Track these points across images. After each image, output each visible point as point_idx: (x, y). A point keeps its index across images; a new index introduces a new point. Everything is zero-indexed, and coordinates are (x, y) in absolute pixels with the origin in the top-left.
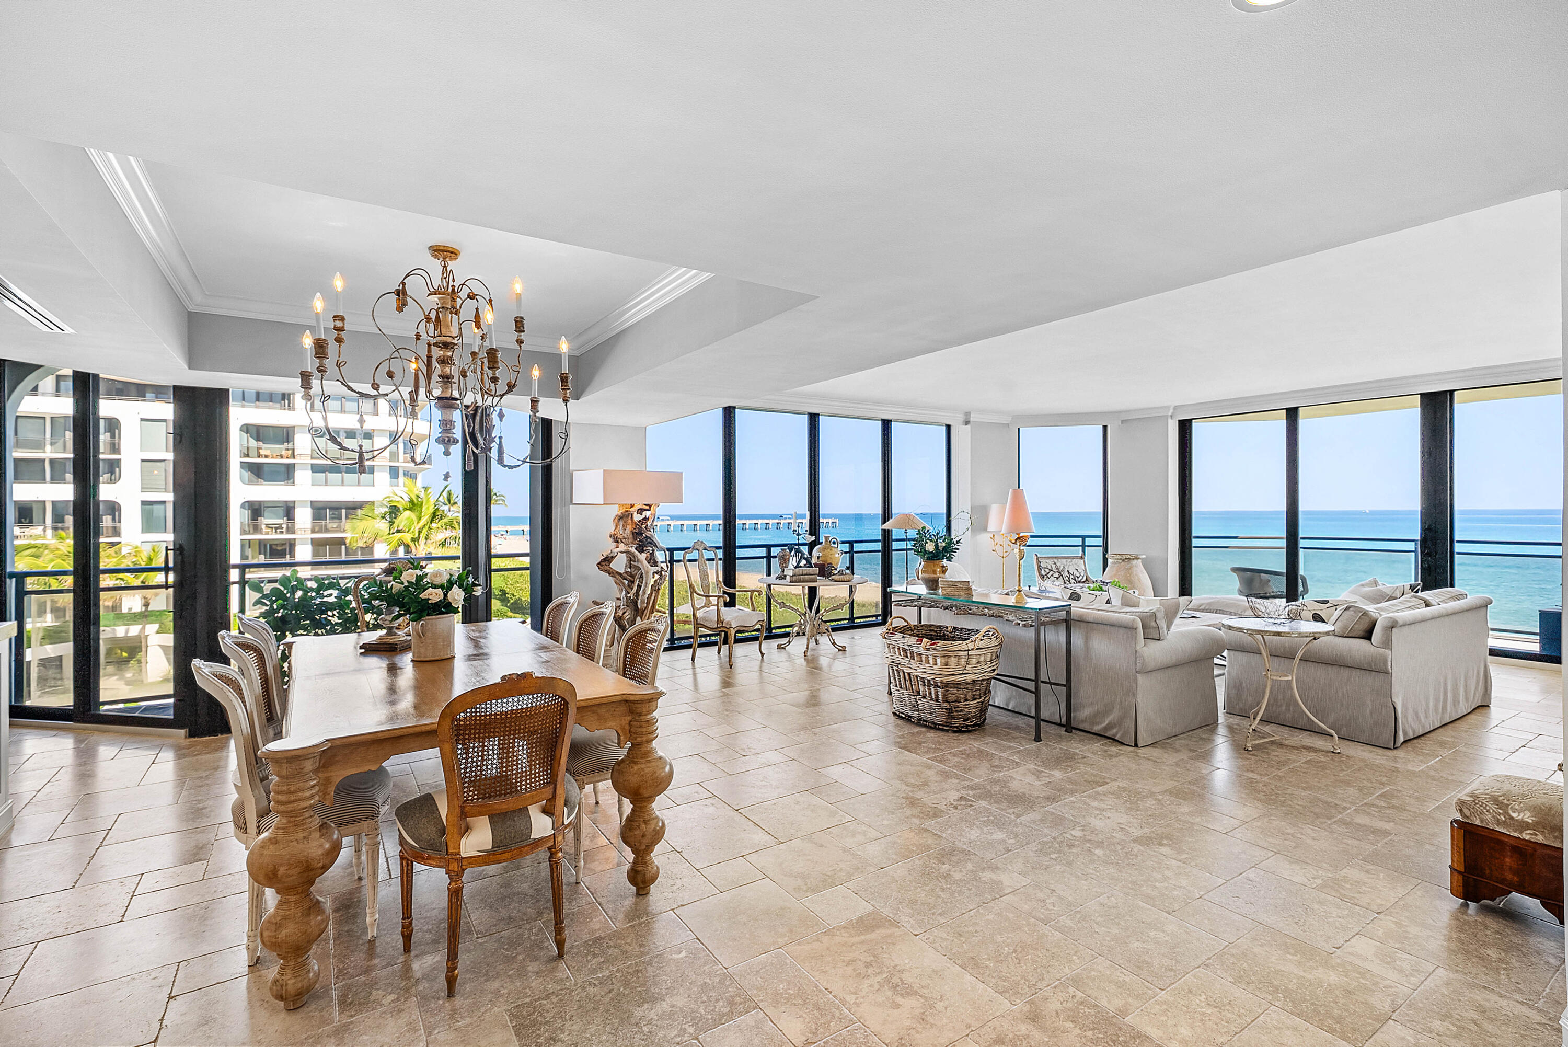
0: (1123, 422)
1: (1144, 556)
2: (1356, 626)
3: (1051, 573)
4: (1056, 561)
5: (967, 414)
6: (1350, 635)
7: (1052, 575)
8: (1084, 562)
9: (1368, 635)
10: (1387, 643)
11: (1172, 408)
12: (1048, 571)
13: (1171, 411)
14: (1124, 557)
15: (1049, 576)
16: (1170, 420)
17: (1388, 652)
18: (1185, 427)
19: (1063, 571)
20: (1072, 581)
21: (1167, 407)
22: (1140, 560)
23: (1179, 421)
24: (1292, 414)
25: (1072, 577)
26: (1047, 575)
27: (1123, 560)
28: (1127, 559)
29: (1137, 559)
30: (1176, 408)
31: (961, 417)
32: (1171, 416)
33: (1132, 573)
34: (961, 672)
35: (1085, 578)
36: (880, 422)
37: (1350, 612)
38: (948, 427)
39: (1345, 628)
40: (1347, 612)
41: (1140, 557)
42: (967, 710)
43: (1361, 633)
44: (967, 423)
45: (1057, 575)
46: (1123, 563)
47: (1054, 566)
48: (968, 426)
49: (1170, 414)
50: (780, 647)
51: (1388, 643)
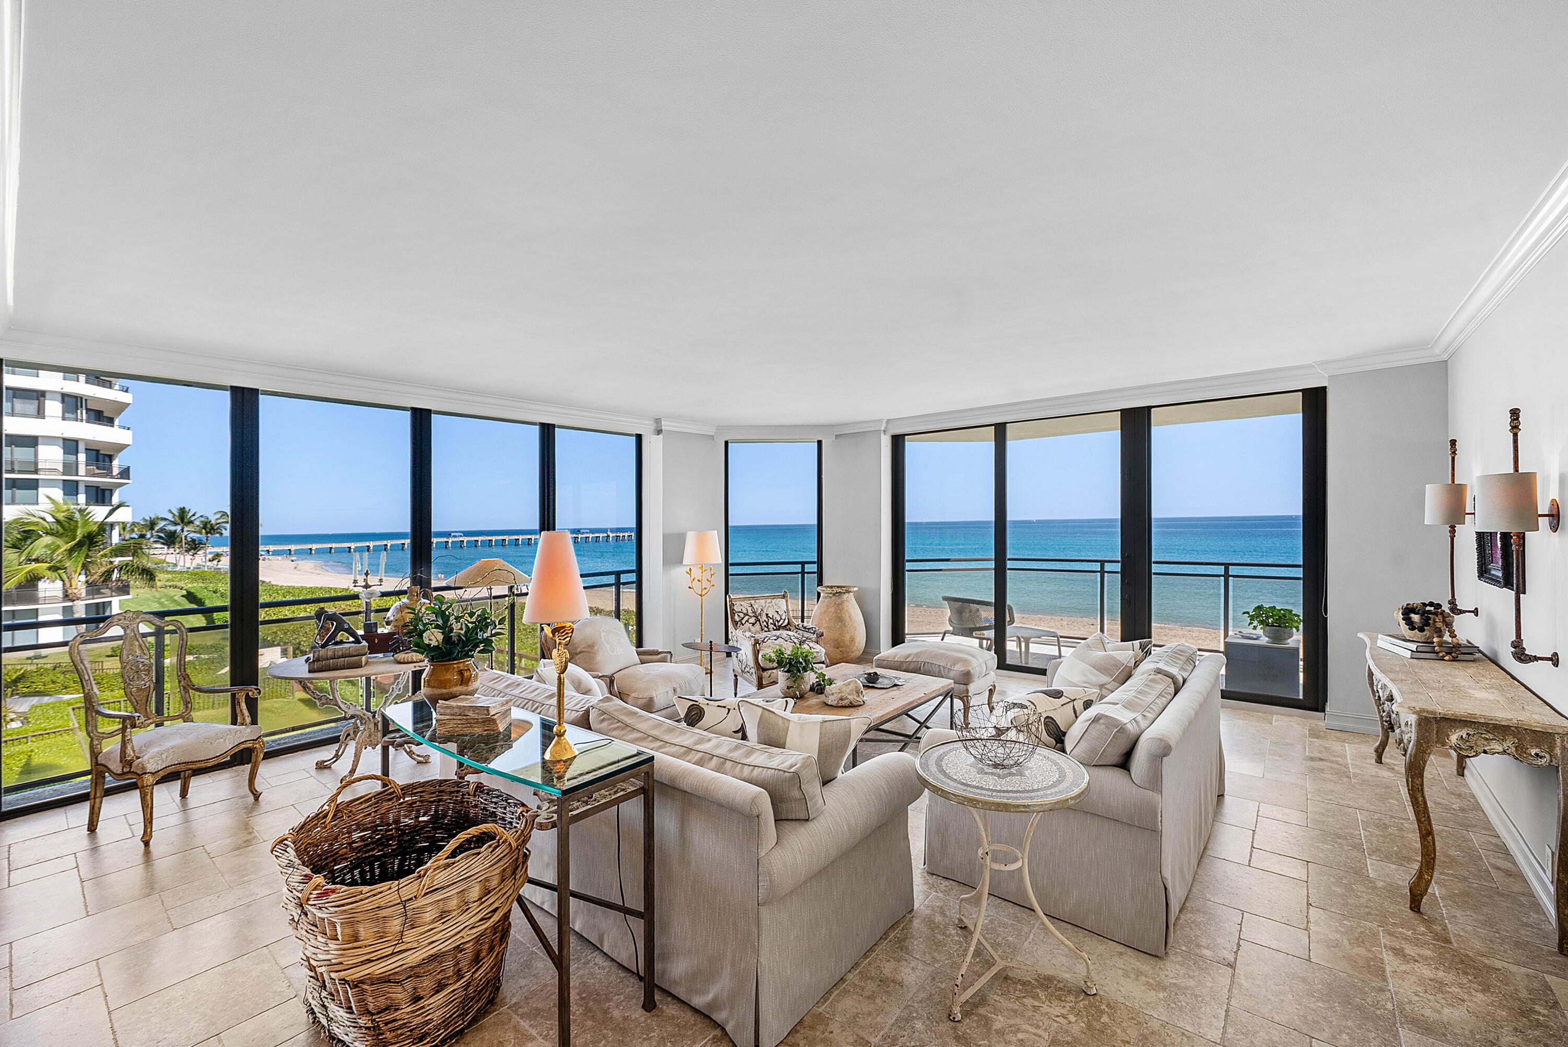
0: (837, 437)
1: (856, 589)
2: (1110, 749)
3: (747, 618)
4: (753, 602)
5: (658, 421)
6: (1100, 763)
7: (747, 621)
8: (787, 601)
9: (1124, 763)
10: (1155, 781)
11: (884, 422)
12: (742, 615)
13: (884, 425)
14: (835, 590)
15: (743, 622)
16: (882, 436)
17: (1157, 797)
18: (898, 442)
19: (760, 614)
20: (771, 626)
21: (880, 421)
22: (852, 594)
23: (893, 436)
24: (1000, 430)
25: (771, 621)
26: (740, 621)
27: (834, 595)
28: (839, 592)
29: (849, 592)
30: (888, 421)
31: (652, 426)
32: (884, 431)
33: (843, 609)
34: (390, 950)
35: (786, 621)
36: (538, 427)
37: (1100, 727)
38: (639, 438)
39: (1094, 751)
40: (1096, 726)
41: (852, 589)
42: (419, 1020)
43: (1115, 759)
44: (659, 432)
45: (752, 620)
46: (833, 598)
47: (750, 609)
48: (661, 436)
49: (883, 429)
50: (321, 766)
51: (1157, 781)
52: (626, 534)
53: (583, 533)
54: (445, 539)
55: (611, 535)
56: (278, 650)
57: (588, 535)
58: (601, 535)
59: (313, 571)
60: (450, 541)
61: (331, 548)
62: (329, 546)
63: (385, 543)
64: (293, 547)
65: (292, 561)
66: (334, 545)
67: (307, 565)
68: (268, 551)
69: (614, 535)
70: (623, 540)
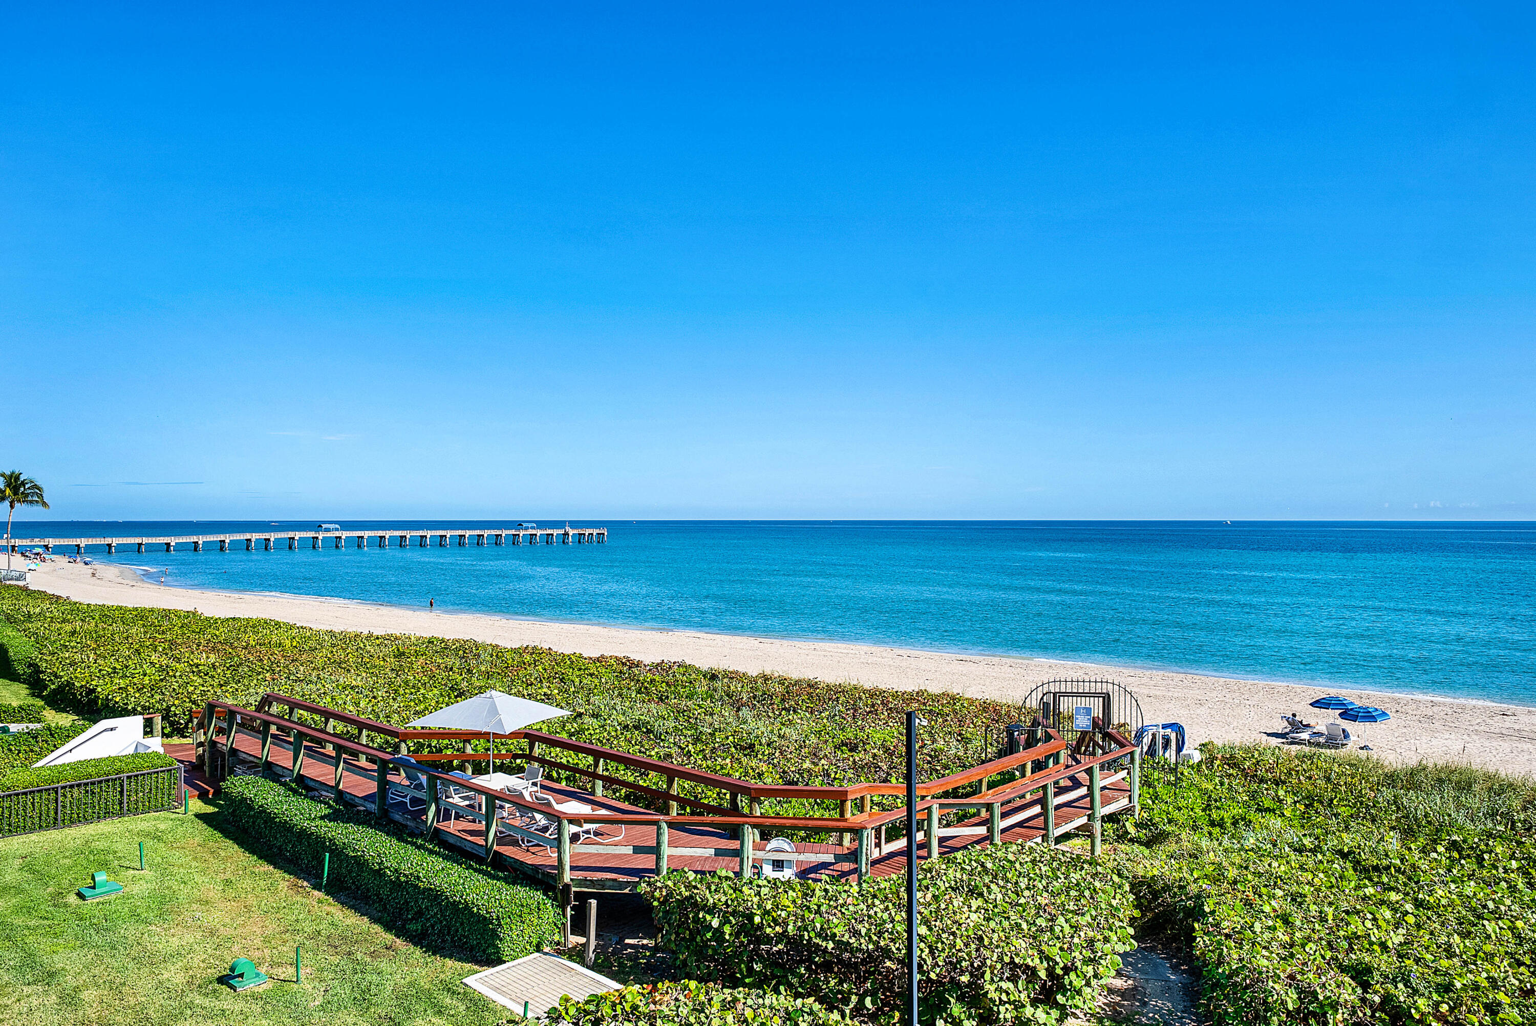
52: (595, 532)
53: (526, 529)
54: (311, 534)
55: (571, 532)
56: (137, 722)
57: (534, 532)
58: (555, 532)
59: (120, 580)
60: (320, 537)
61: (140, 545)
62: (138, 540)
63: (222, 537)
64: (83, 542)
65: (86, 564)
66: (145, 540)
67: (110, 571)
68: (46, 547)
69: (576, 532)
70: (590, 541)
